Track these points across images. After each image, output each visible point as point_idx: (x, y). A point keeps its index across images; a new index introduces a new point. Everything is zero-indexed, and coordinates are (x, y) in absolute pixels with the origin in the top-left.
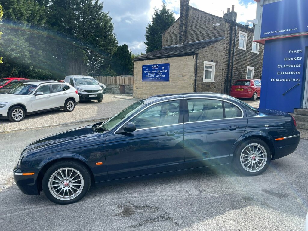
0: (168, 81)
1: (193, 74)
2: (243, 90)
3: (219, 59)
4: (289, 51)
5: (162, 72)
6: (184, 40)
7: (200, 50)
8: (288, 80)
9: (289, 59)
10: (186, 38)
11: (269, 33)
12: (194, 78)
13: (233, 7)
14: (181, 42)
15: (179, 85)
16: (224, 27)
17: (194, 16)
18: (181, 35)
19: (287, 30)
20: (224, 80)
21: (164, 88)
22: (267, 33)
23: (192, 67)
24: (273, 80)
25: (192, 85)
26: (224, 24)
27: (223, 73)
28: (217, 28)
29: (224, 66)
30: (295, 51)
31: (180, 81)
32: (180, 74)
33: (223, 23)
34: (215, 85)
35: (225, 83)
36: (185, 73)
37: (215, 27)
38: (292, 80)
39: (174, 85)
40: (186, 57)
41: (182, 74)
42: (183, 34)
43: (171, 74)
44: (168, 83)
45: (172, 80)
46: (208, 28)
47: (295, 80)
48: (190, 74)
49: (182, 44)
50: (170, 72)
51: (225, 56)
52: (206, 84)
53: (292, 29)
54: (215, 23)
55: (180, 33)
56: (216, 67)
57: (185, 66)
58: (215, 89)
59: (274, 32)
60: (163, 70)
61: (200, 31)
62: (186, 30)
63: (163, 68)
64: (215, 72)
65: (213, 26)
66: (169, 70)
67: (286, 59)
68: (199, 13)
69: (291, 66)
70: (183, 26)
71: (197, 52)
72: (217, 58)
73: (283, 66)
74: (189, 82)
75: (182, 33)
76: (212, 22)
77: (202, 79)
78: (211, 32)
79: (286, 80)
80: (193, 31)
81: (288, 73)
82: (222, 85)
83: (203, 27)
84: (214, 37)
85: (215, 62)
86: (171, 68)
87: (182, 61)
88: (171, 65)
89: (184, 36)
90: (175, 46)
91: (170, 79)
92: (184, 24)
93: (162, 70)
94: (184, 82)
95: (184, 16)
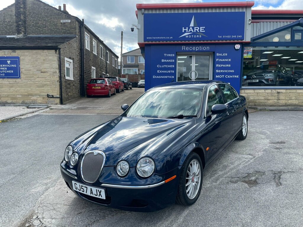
0: (18, 78)
1: (58, 71)
2: (100, 88)
3: (74, 57)
4: (165, 54)
5: (7, 67)
6: (23, 31)
7: (61, 45)
8: (166, 77)
9: (165, 61)
10: (25, 29)
11: (151, 38)
12: (58, 74)
13: (65, 6)
14: (19, 33)
15: (37, 82)
16: (75, 25)
17: (35, 6)
18: (20, 24)
19: (165, 38)
20: (79, 78)
21: (12, 87)
22: (149, 38)
23: (54, 62)
24: (154, 77)
25: (57, 82)
26: (75, 22)
27: (78, 71)
28: (67, 24)
29: (78, 64)
30: (169, 55)
31: (38, 78)
32: (37, 70)
33: (73, 20)
34: (74, 83)
35: (80, 82)
36: (45, 68)
37: (64, 23)
38: (169, 77)
39: (28, 82)
40: (46, 51)
41: (41, 70)
42: (22, 24)
43: (24, 70)
44: (18, 80)
45: (25, 76)
46: (55, 23)
47: (171, 77)
48: (52, 70)
49: (21, 36)
50: (21, 66)
51: (78, 55)
52: (68, 82)
53: (168, 38)
54: (63, 19)
55: (17, 22)
56: (73, 65)
57: (44, 61)
58: (74, 87)
59: (155, 38)
60: (9, 64)
61: (44, 24)
62: (25, 20)
63: (9, 62)
64: (73, 70)
65: (61, 22)
66: (19, 65)
67: (163, 61)
68: (42, 4)
69: (167, 66)
70: (21, 15)
71: (59, 47)
72: (73, 56)
73: (161, 66)
74: (52, 79)
75: (20, 23)
76: (60, 17)
77: (65, 76)
78: (60, 27)
79: (164, 77)
80: (35, 23)
81: (165, 71)
82: (78, 83)
83: (48, 21)
84: (64, 33)
85: (72, 59)
86: (21, 62)
87: (39, 55)
88: (21, 58)
89: (23, 26)
90: (8, 36)
91: (22, 76)
92: (23, 13)
93: (7, 64)
94: (45, 79)
95: (21, 3)
